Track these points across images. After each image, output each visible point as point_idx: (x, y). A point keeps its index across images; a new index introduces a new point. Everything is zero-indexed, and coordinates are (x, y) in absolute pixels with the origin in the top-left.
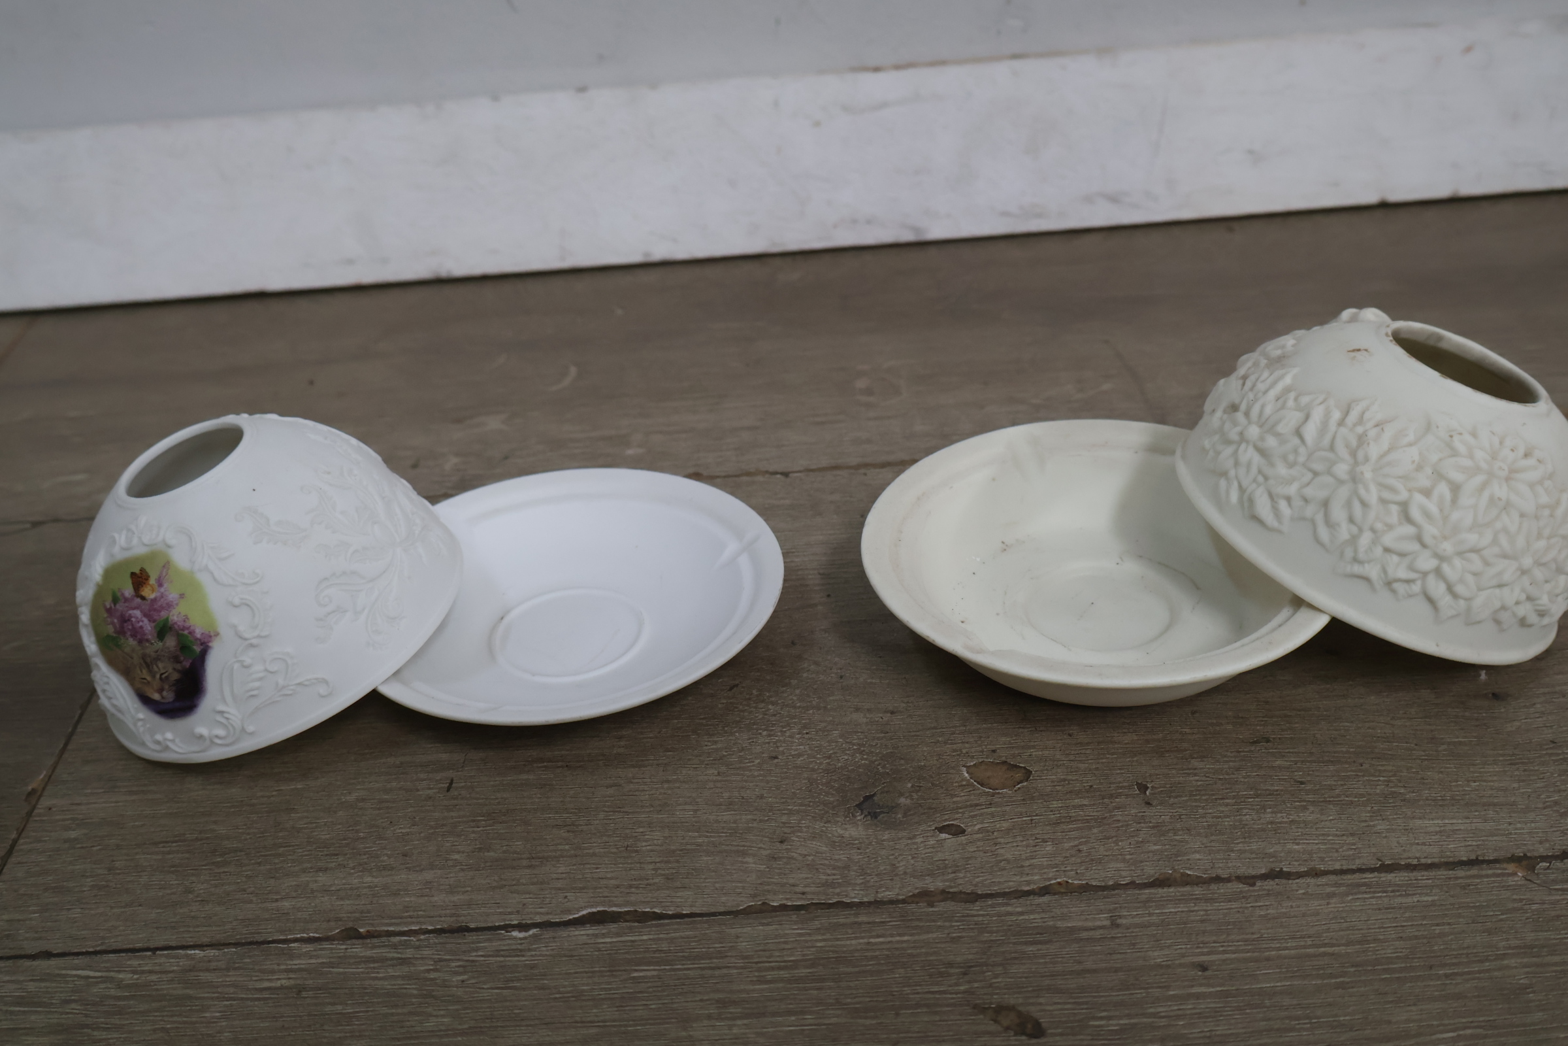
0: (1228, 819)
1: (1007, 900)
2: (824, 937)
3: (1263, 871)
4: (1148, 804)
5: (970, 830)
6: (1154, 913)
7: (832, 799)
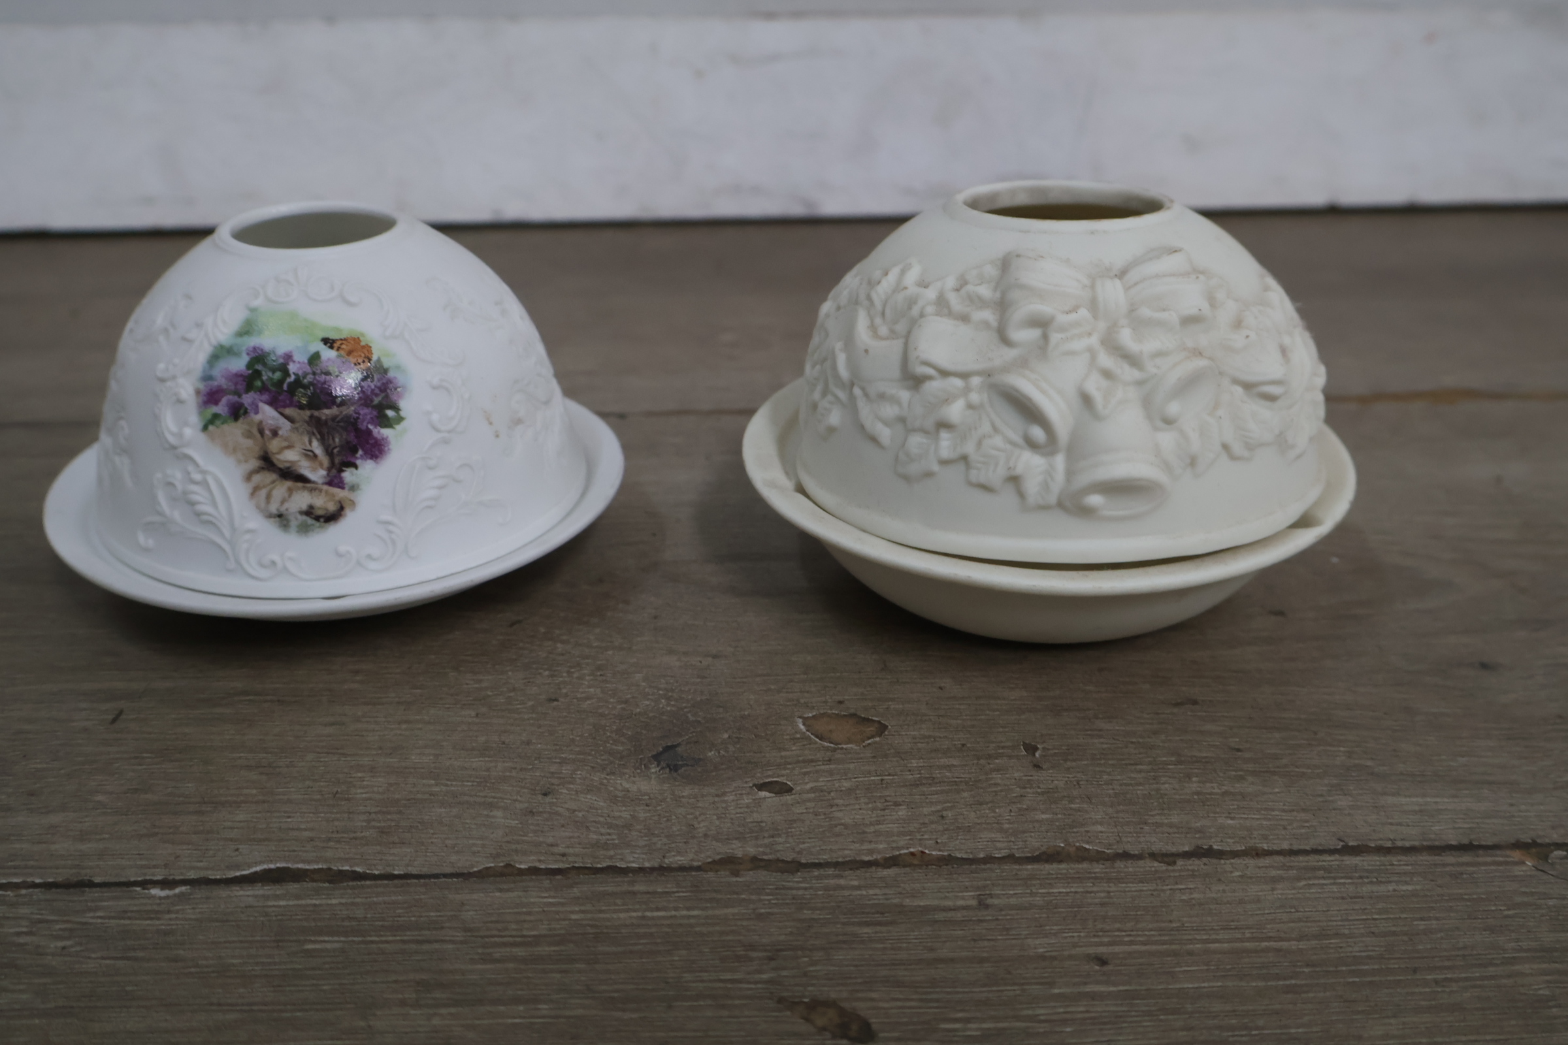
0: (1141, 788)
1: (839, 871)
2: (583, 908)
3: (1187, 849)
4: (1037, 767)
5: (798, 788)
6: (1038, 893)
7: (621, 748)
